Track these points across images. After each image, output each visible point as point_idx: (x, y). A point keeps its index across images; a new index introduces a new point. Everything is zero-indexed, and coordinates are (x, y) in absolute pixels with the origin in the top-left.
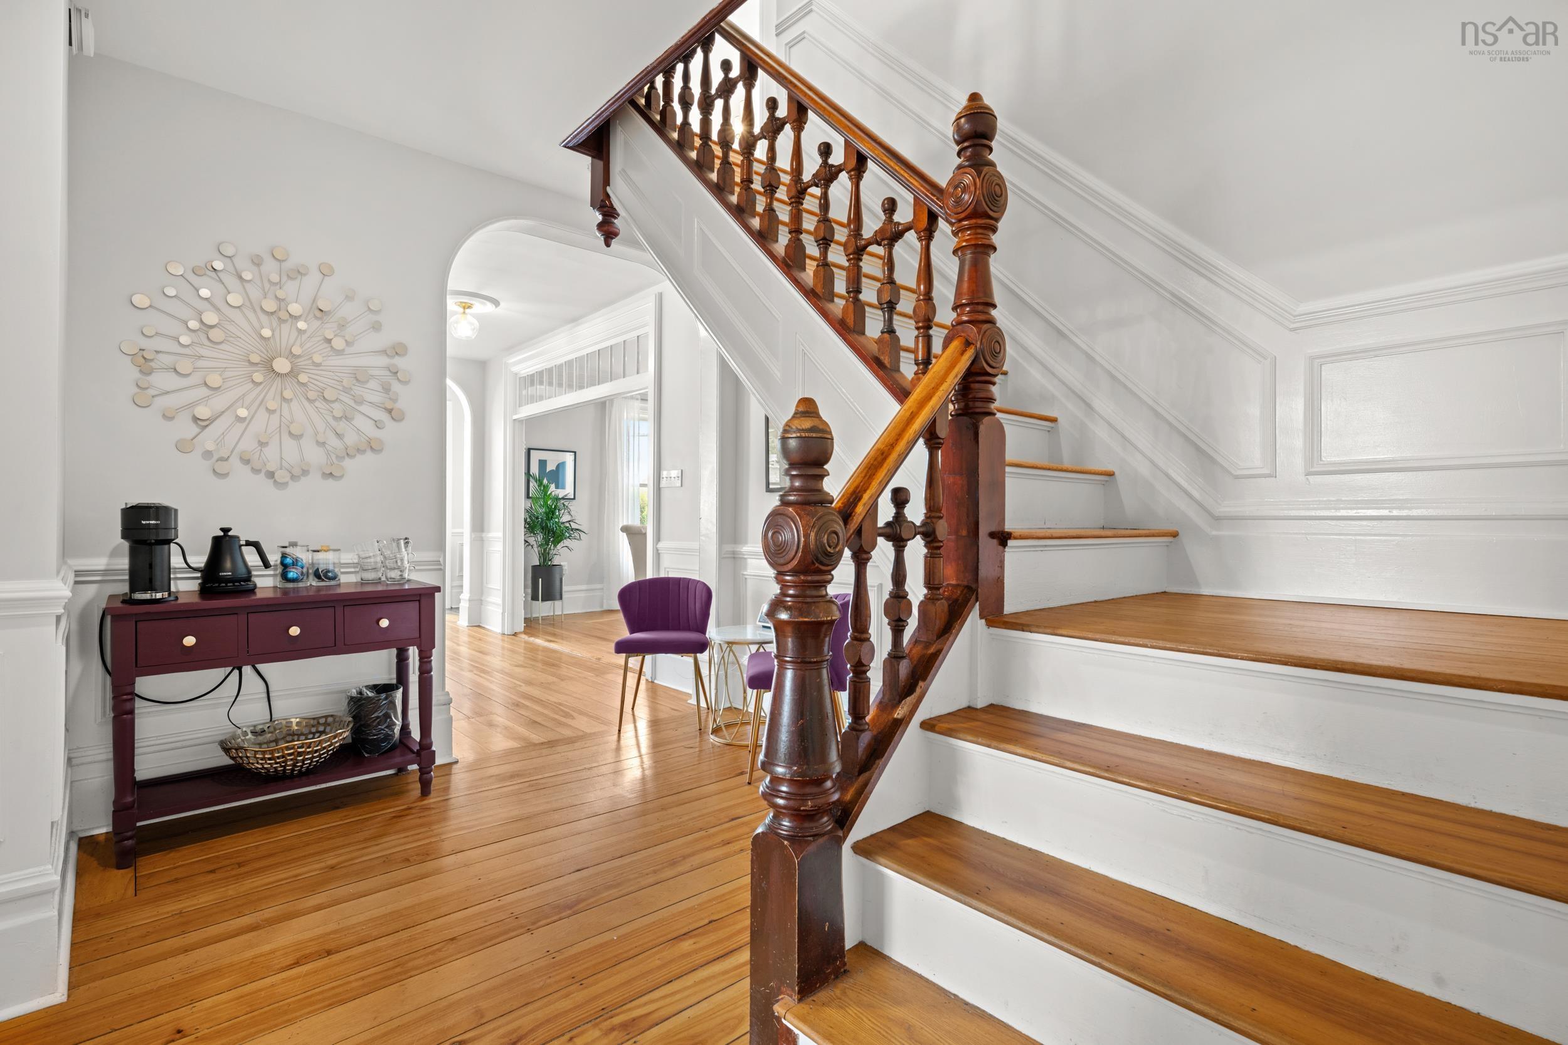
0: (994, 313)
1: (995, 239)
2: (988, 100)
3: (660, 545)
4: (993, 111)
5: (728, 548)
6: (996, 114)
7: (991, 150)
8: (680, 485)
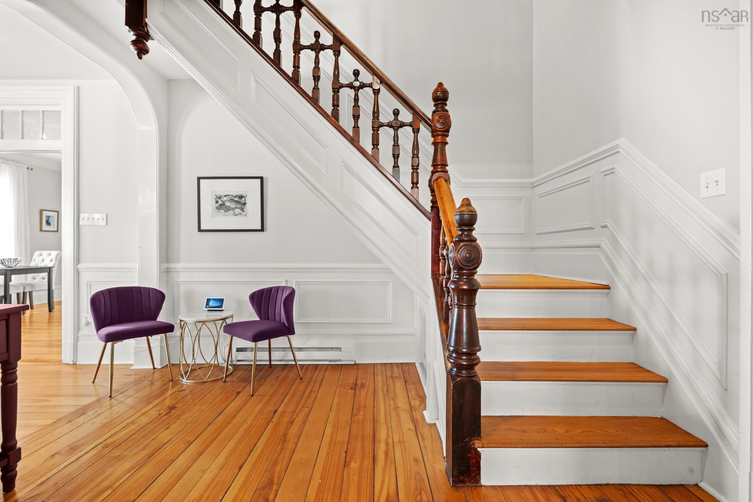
0: (447, 168)
1: (448, 139)
2: (446, 86)
3: (80, 266)
4: (447, 90)
5: (165, 266)
6: (449, 91)
7: (446, 105)
8: (105, 224)
